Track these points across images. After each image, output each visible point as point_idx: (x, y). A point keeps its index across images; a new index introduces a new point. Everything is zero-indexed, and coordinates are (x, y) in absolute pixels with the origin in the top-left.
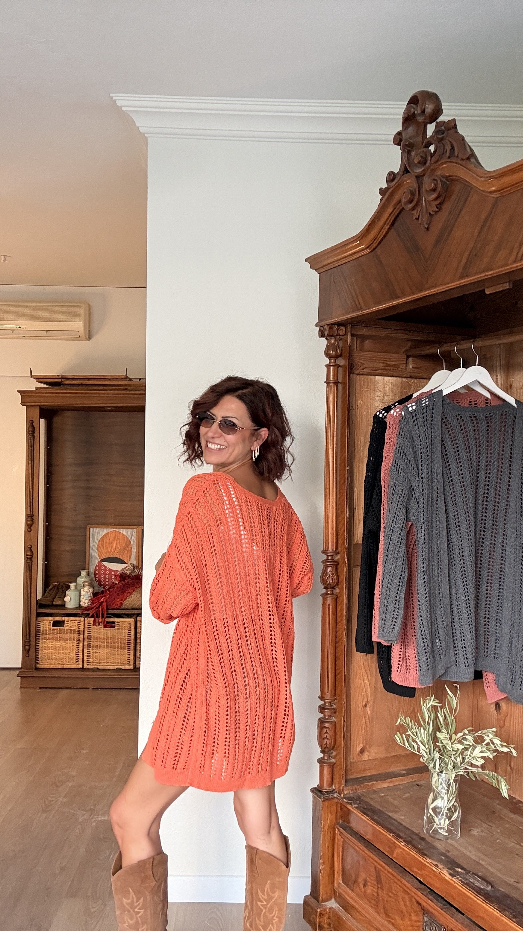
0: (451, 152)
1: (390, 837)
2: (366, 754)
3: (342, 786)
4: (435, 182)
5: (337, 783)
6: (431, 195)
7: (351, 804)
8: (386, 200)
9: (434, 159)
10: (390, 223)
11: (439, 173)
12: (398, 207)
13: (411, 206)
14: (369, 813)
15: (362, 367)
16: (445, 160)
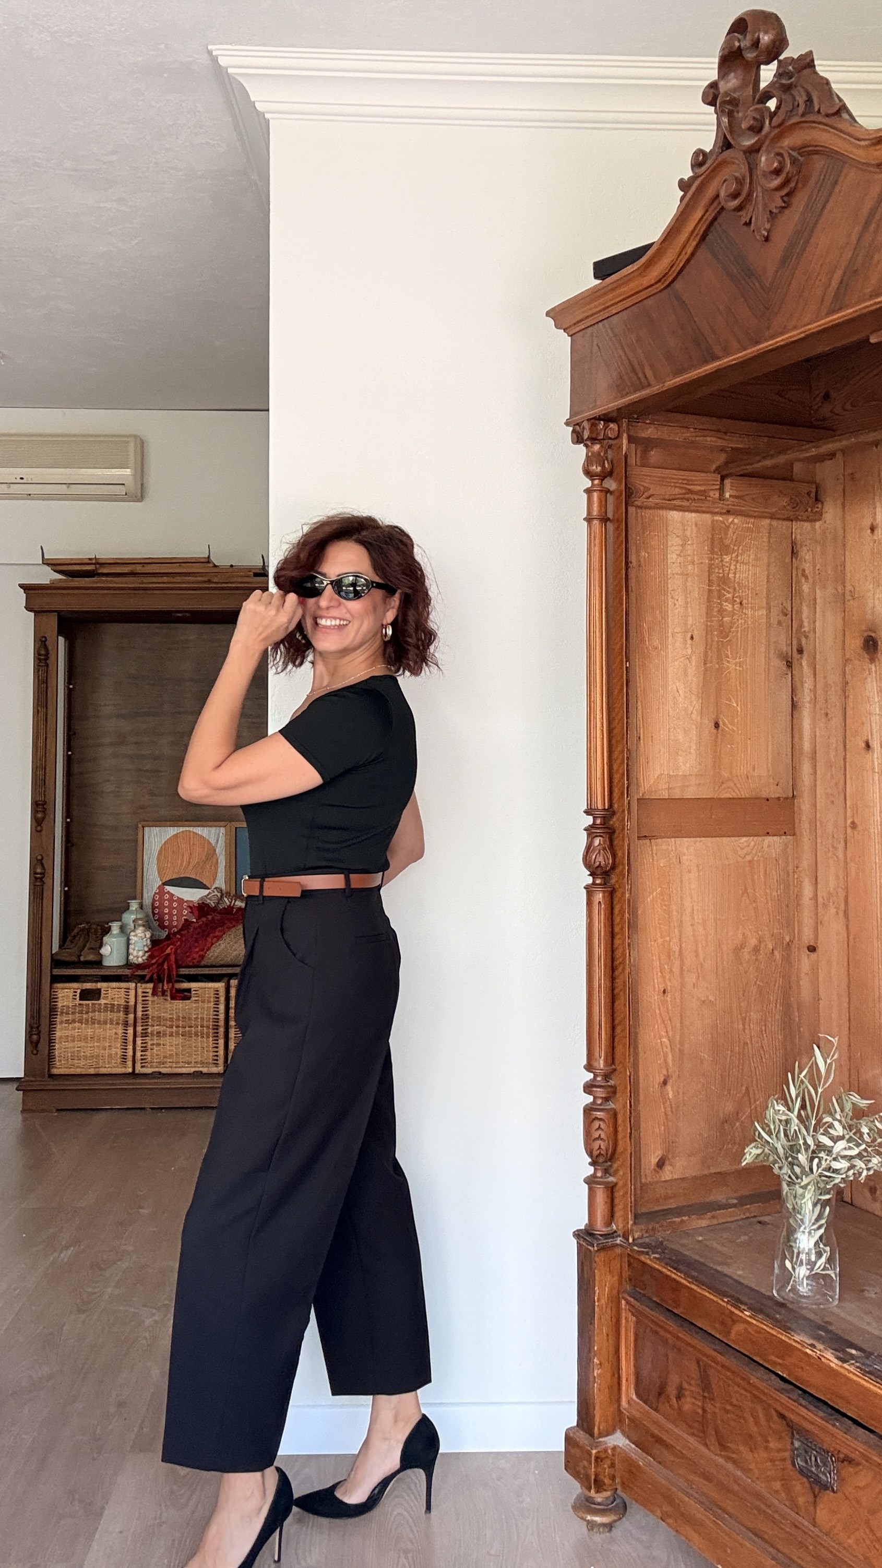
0: (806, 105)
1: (725, 1304)
2: (667, 1168)
3: (631, 1222)
4: (779, 158)
5: (620, 1220)
6: (772, 180)
7: (647, 1253)
8: (691, 199)
9: (776, 121)
10: (699, 237)
11: (786, 143)
12: (712, 208)
13: (736, 203)
14: (681, 1267)
15: (646, 494)
16: (795, 120)
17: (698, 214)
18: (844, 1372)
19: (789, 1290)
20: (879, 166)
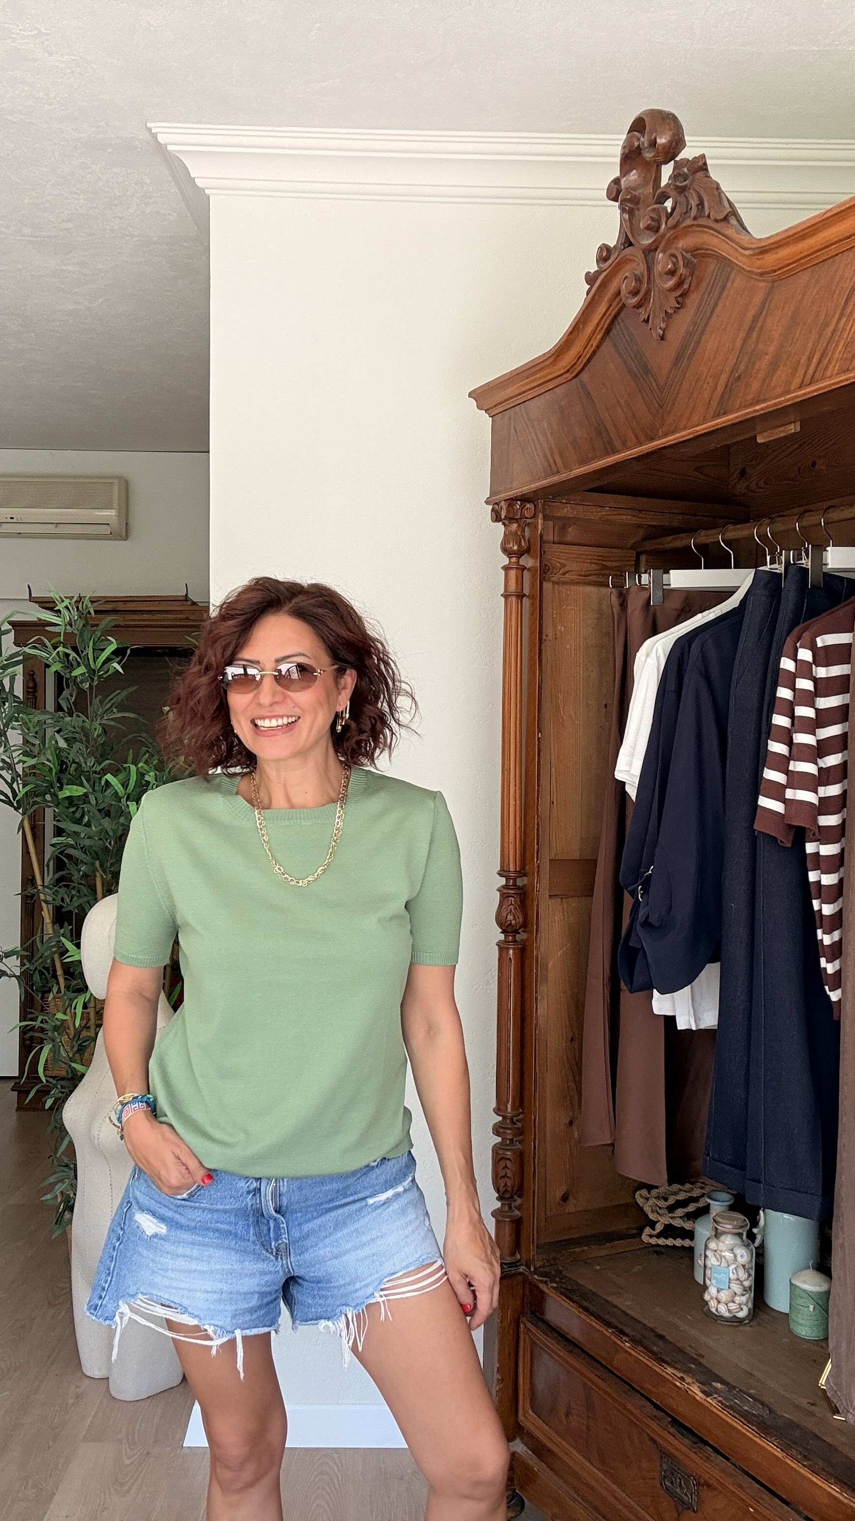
0: (698, 209)
1: (609, 1335)
2: (572, 1201)
3: (533, 1252)
5: (524, 1250)
6: (668, 281)
7: (546, 1282)
8: (595, 293)
9: (671, 221)
10: (603, 330)
11: (681, 244)
14: (576, 1298)
15: (562, 571)
16: (688, 222)
17: (602, 308)
18: (708, 1405)
20: (761, 274)
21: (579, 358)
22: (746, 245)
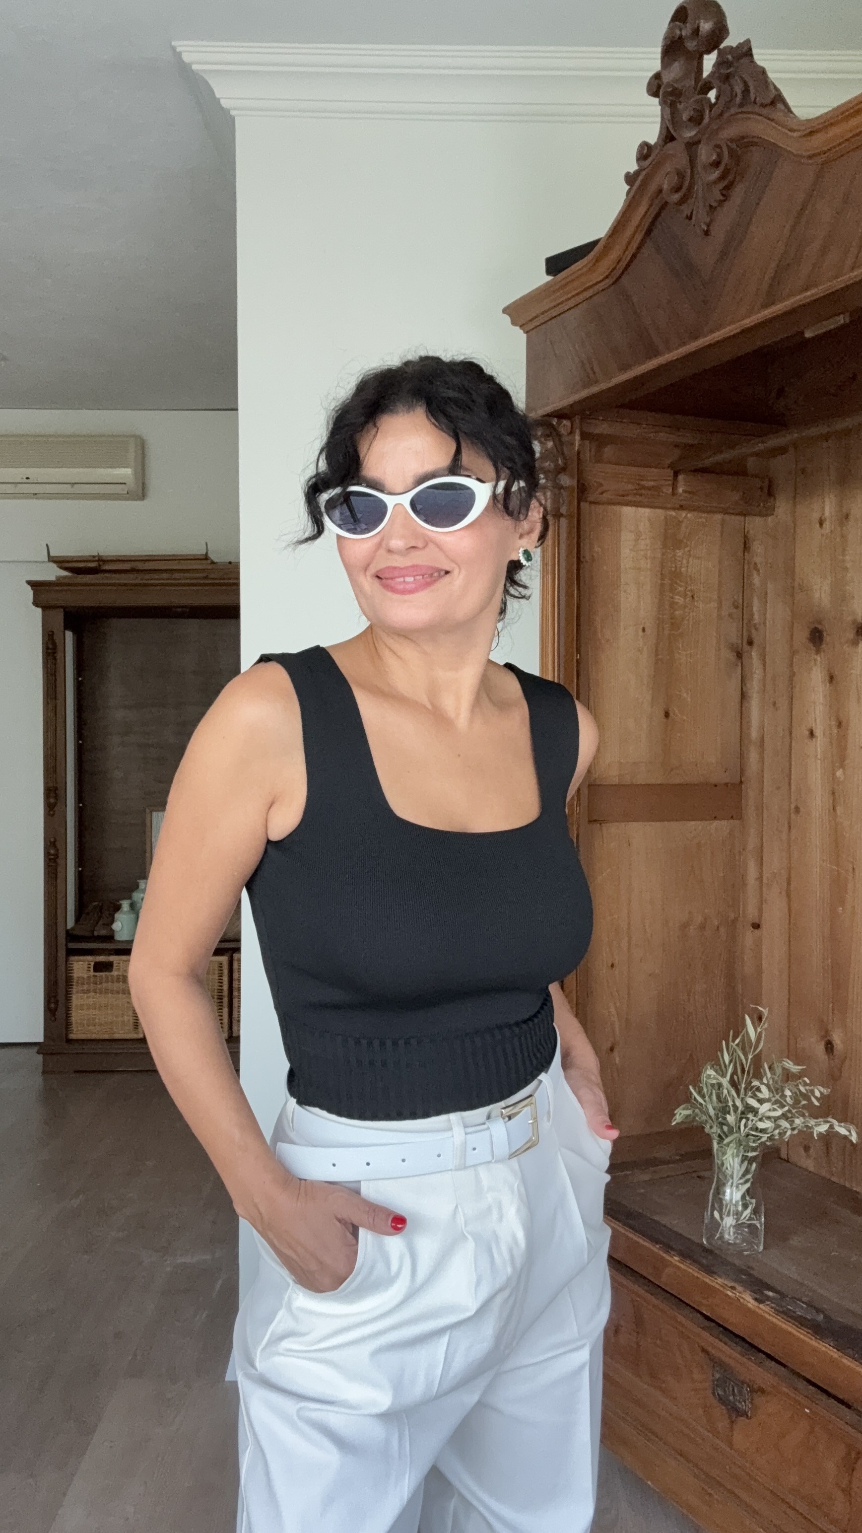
0: (743, 96)
1: (656, 1250)
4: (718, 150)
6: (711, 172)
8: (636, 193)
9: (716, 112)
10: (643, 232)
11: (724, 134)
12: (657, 201)
13: (676, 197)
15: (600, 490)
16: (733, 110)
17: (642, 210)
18: (760, 1312)
19: (718, 1239)
20: (810, 157)
21: (618, 262)
22: (795, 128)
